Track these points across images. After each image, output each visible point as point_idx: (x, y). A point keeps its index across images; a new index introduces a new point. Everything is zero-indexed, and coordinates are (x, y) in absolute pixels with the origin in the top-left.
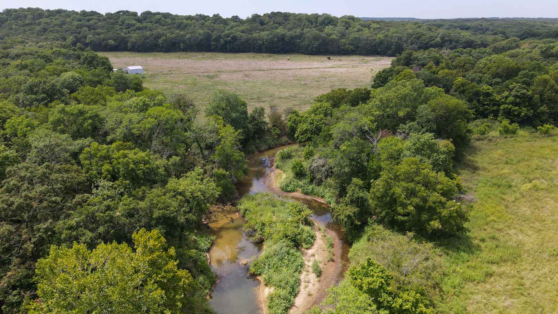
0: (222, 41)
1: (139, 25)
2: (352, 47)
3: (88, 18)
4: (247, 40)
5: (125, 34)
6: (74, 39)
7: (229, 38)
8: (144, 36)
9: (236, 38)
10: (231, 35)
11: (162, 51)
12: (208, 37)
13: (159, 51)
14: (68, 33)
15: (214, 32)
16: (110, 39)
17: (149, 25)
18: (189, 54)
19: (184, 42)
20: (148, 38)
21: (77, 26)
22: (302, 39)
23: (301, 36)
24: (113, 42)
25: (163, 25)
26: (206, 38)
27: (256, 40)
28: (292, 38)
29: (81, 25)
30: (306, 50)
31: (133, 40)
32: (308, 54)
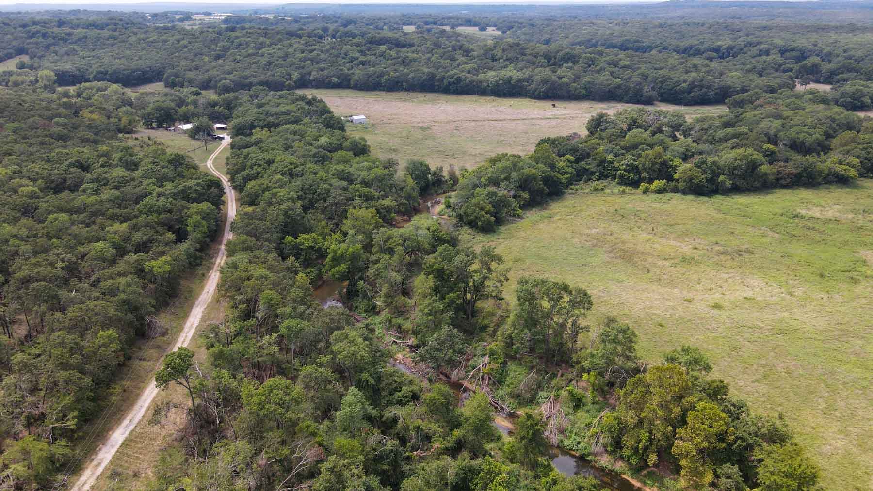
0: (445, 82)
1: (362, 58)
2: (584, 92)
3: (310, 48)
4: (472, 82)
5: (348, 70)
6: (299, 76)
7: (452, 80)
8: (367, 74)
9: (460, 80)
10: (455, 77)
11: (384, 90)
12: (432, 76)
13: (380, 90)
14: (292, 68)
15: (440, 71)
16: (333, 76)
17: (372, 58)
18: (411, 94)
19: (407, 82)
20: (371, 76)
21: (300, 59)
22: (530, 82)
23: (529, 79)
24: (336, 80)
25: (388, 60)
26: (429, 79)
27: (481, 82)
28: (520, 80)
29: (304, 58)
30: (533, 94)
31: (356, 77)
32: (535, 98)
